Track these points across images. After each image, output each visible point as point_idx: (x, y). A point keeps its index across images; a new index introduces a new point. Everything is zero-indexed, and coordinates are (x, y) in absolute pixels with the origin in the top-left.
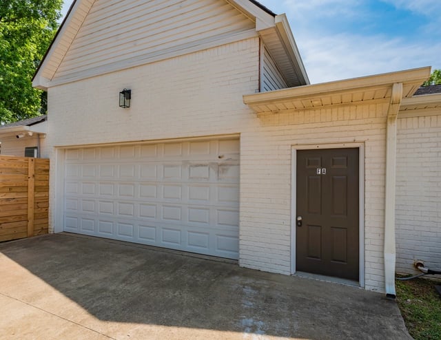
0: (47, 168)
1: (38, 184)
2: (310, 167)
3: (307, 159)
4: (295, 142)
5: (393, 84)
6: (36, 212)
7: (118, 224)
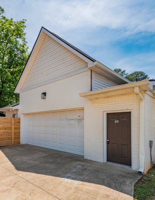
0: (19, 121)
1: (16, 127)
2: (112, 120)
3: (111, 117)
4: (104, 110)
5: (134, 87)
6: (15, 136)
7: (43, 142)
